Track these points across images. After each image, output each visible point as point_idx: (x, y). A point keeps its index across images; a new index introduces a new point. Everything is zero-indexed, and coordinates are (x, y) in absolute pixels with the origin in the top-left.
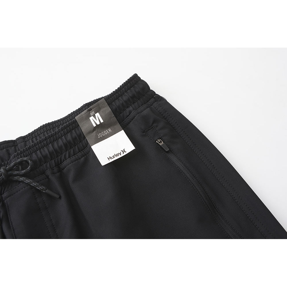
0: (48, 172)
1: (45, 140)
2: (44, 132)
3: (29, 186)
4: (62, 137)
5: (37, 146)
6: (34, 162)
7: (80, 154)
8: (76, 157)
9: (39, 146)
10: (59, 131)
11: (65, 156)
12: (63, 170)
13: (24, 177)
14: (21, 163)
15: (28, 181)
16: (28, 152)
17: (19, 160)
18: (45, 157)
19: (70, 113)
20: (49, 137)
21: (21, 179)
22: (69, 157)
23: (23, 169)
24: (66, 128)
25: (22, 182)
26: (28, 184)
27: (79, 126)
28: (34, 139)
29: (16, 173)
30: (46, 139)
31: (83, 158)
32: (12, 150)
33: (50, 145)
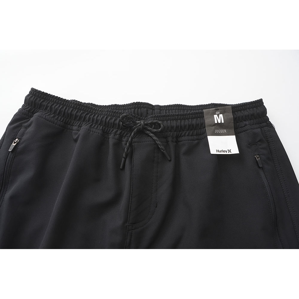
0: (170, 139)
1: (177, 116)
2: (176, 109)
3: (154, 142)
4: (190, 119)
5: (170, 117)
6: (164, 127)
7: (195, 137)
8: (193, 138)
9: (171, 118)
10: (189, 114)
11: (185, 133)
12: (179, 142)
13: (154, 134)
14: (155, 123)
15: (155, 138)
16: (162, 118)
17: (155, 121)
18: (172, 127)
19: (199, 105)
20: (181, 115)
21: (151, 135)
22: (188, 136)
23: (154, 128)
24: (194, 114)
25: (151, 136)
26: (154, 140)
27: (204, 117)
28: (167, 111)
29: (149, 128)
30: (178, 115)
31: (197, 141)
32: (150, 111)
33: (179, 121)
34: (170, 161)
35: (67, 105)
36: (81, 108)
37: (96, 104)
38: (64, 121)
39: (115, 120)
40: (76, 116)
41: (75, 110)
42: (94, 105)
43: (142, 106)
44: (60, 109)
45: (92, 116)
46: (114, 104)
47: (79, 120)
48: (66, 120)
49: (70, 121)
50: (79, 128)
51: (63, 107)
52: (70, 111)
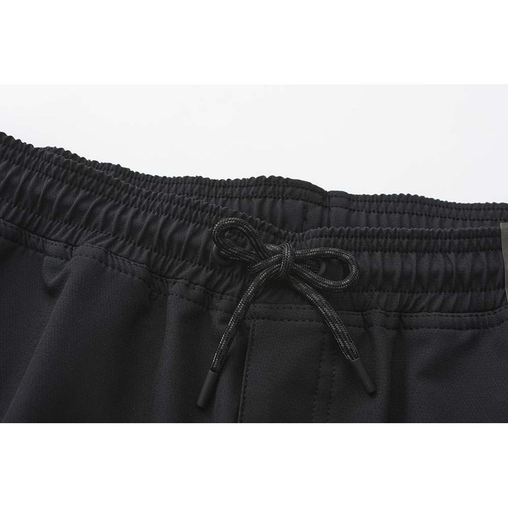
0: (377, 317)
1: (408, 237)
2: (404, 213)
3: (321, 324)
4: (450, 252)
5: (382, 241)
6: (361, 274)
7: (466, 318)
8: (456, 319)
9: (386, 242)
10: (449, 236)
11: (432, 300)
12: (405, 328)
13: (324, 296)
14: (328, 259)
15: (327, 311)
16: (355, 242)
17: (331, 251)
18: (388, 276)
19: (483, 201)
20: (421, 236)
21: (315, 297)
22: (440, 310)
23: (325, 275)
24: (468, 238)
25: (312, 304)
26: (323, 318)
27: (501, 249)
28: (373, 216)
29: (310, 275)
30: (410, 236)
31: (470, 331)
32: (314, 212)
33: (413, 256)
34: (373, 394)
35: (34, 166)
36: (82, 180)
37: (134, 169)
38: (18, 220)
39: (195, 233)
40: (62, 207)
41: (61, 186)
42: (126, 172)
43: (288, 190)
44: (10, 178)
45: (117, 212)
46: (193, 174)
47: (70, 221)
48: (25, 216)
49: (40, 221)
50: (68, 250)
51: (17, 173)
52: (41, 189)
